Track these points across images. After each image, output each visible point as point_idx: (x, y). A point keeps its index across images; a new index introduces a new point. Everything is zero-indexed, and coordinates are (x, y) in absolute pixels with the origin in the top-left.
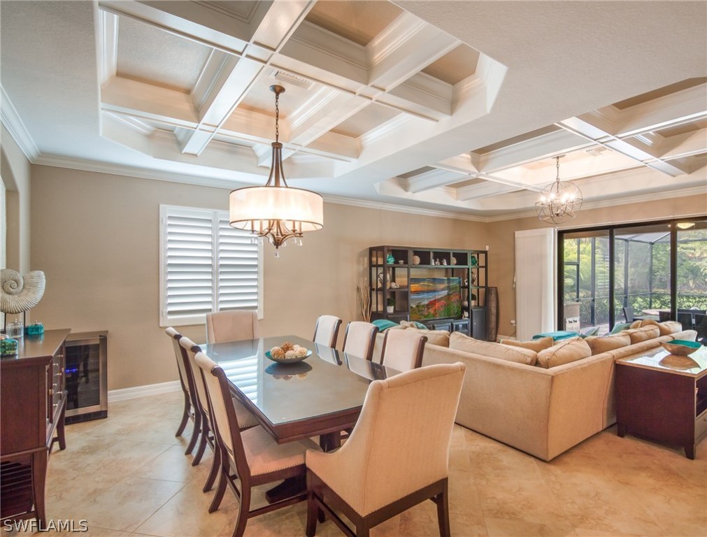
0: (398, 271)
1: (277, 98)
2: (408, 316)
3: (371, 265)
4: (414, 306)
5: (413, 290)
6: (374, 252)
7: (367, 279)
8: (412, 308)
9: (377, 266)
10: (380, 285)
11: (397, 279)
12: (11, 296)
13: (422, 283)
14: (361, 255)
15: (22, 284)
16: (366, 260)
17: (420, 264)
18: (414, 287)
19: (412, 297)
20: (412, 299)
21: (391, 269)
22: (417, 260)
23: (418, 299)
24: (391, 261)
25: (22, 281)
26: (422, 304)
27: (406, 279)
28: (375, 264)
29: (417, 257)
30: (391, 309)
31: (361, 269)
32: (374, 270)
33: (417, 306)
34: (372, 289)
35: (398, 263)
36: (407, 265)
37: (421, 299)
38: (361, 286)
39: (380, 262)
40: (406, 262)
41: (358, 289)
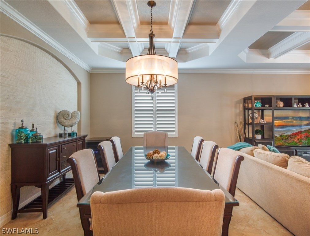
0: (266, 112)
1: (151, 9)
2: (273, 142)
3: (245, 109)
4: (278, 136)
5: (276, 125)
6: (247, 101)
7: (242, 117)
8: (276, 137)
9: (249, 109)
10: (250, 121)
11: (265, 118)
12: (66, 120)
13: (285, 120)
14: (238, 102)
15: (71, 116)
16: (241, 106)
17: (283, 107)
18: (277, 123)
19: (276, 129)
20: (276, 131)
21: (261, 111)
22: (281, 104)
23: (281, 131)
24: (259, 105)
25: (71, 115)
26: (285, 134)
27: (271, 118)
28: (247, 108)
29: (281, 102)
30: (259, 137)
31: (238, 111)
32: (247, 111)
33: (281, 136)
34: (245, 124)
35: (265, 106)
36: (271, 108)
37: (284, 131)
38: (238, 121)
39: (250, 106)
40: (271, 106)
41: (236, 123)
